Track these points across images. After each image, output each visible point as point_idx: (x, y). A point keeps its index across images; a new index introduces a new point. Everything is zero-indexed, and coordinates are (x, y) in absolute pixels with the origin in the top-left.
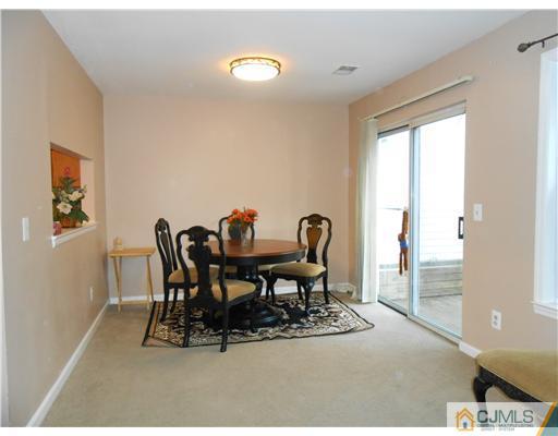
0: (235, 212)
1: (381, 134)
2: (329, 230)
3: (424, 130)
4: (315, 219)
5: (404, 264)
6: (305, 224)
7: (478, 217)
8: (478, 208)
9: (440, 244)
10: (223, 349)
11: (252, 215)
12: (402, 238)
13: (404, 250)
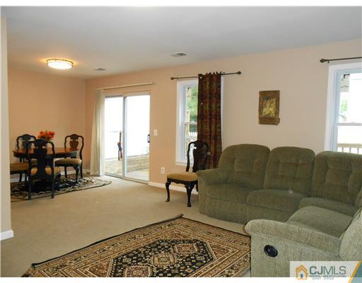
0: (41, 133)
1: (107, 97)
2: (83, 142)
3: (129, 99)
4: (74, 137)
5: (121, 156)
6: (69, 139)
7: (156, 134)
8: (156, 131)
9: (139, 146)
10: (53, 197)
11: (52, 134)
12: (119, 144)
13: (120, 149)
